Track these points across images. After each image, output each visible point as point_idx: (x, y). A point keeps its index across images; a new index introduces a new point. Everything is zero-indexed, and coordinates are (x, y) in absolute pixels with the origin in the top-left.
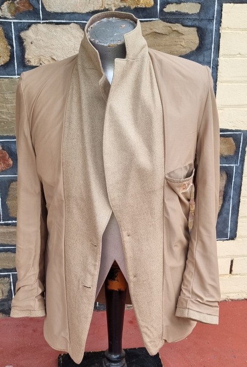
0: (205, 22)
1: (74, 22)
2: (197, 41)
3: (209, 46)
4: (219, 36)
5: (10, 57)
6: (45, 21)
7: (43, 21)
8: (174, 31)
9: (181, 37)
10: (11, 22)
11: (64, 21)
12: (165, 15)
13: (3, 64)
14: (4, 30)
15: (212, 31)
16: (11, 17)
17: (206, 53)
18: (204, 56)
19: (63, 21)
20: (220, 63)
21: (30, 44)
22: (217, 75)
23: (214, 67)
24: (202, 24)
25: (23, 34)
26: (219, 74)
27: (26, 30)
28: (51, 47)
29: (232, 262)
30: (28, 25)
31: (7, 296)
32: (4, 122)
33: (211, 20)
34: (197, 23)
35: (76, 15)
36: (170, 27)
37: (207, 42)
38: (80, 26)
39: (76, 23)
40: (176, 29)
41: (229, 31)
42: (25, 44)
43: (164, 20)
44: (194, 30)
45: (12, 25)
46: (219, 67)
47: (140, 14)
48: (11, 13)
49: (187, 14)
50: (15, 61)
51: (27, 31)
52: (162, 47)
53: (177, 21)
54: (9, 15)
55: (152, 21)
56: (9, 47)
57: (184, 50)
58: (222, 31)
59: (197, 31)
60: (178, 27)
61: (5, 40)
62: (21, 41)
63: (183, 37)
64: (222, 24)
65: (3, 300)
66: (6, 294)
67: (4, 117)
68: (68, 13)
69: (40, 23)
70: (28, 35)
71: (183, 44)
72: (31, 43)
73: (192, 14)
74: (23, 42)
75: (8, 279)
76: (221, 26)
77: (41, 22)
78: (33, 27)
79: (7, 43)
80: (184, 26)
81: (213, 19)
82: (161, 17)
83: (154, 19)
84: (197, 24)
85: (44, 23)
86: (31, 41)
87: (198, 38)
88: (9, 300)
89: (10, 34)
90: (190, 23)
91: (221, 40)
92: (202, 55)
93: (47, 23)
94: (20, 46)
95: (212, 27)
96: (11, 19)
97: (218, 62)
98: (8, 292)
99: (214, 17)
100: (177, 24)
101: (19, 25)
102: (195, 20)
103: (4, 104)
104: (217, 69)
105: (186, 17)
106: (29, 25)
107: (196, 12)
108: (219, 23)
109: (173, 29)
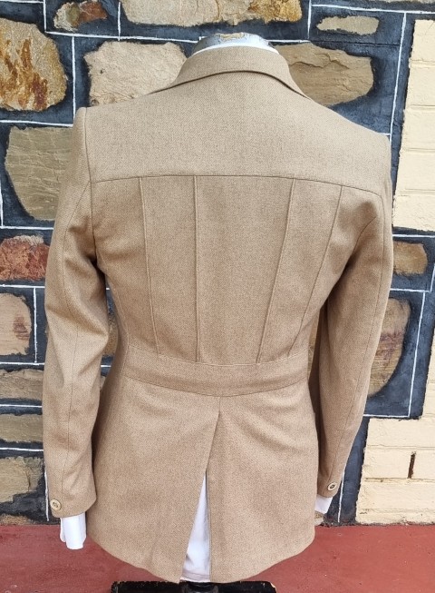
0: (384, 49)
1: (172, 42)
2: (371, 81)
3: (389, 90)
4: (406, 72)
5: (66, 92)
6: (125, 38)
7: (122, 38)
8: (333, 61)
9: (343, 72)
10: (71, 37)
11: (156, 39)
12: (319, 35)
13: (53, 103)
14: (59, 50)
15: (395, 64)
16: (71, 30)
17: (384, 101)
18: (381, 106)
19: (153, 39)
20: (407, 119)
21: (99, 73)
22: (401, 138)
23: (396, 124)
24: (380, 53)
25: (88, 58)
26: (404, 136)
27: (94, 50)
28: (131, 80)
29: (413, 457)
30: (97, 41)
31: (37, 489)
32: (49, 198)
33: (395, 46)
34: (371, 50)
35: (176, 30)
36: (327, 55)
37: (386, 82)
38: (181, 47)
39: (175, 43)
40: (336, 58)
41: (425, 66)
42: (90, 72)
43: (316, 43)
44: (366, 62)
45: (73, 41)
46: (405, 125)
47: (279, 33)
48: (73, 23)
49: (356, 35)
50: (74, 99)
51: (96, 53)
52: (311, 88)
53: (338, 46)
54: (68, 26)
55: (297, 43)
56: (66, 77)
57: (349, 94)
58: (412, 65)
59: (372, 64)
60: (340, 55)
61: (59, 66)
62: (84, 68)
63: (348, 72)
64: (413, 54)
65: (29, 495)
66: (35, 485)
67: (50, 190)
68: (162, 26)
69: (116, 40)
70: (97, 59)
71: (347, 83)
72: (101, 72)
73: (365, 35)
74: (88, 70)
75: (39, 460)
76: (410, 56)
77: (119, 38)
78: (106, 46)
79: (62, 70)
80: (349, 54)
81: (399, 45)
82: (313, 39)
83: (301, 41)
84: (372, 53)
85: (124, 40)
86: (100, 69)
87: (372, 75)
88: (39, 496)
89: (69, 56)
90: (359, 50)
91: (410, 79)
92: (378, 104)
93: (127, 40)
94: (83, 76)
95: (395, 58)
96: (71, 32)
97: (403, 115)
98: (39, 483)
99: (399, 41)
100: (338, 51)
101: (84, 42)
102: (368, 44)
103: (52, 170)
104: (402, 128)
105: (353, 40)
106: (100, 43)
107: (371, 33)
108: (408, 51)
109: (332, 59)
